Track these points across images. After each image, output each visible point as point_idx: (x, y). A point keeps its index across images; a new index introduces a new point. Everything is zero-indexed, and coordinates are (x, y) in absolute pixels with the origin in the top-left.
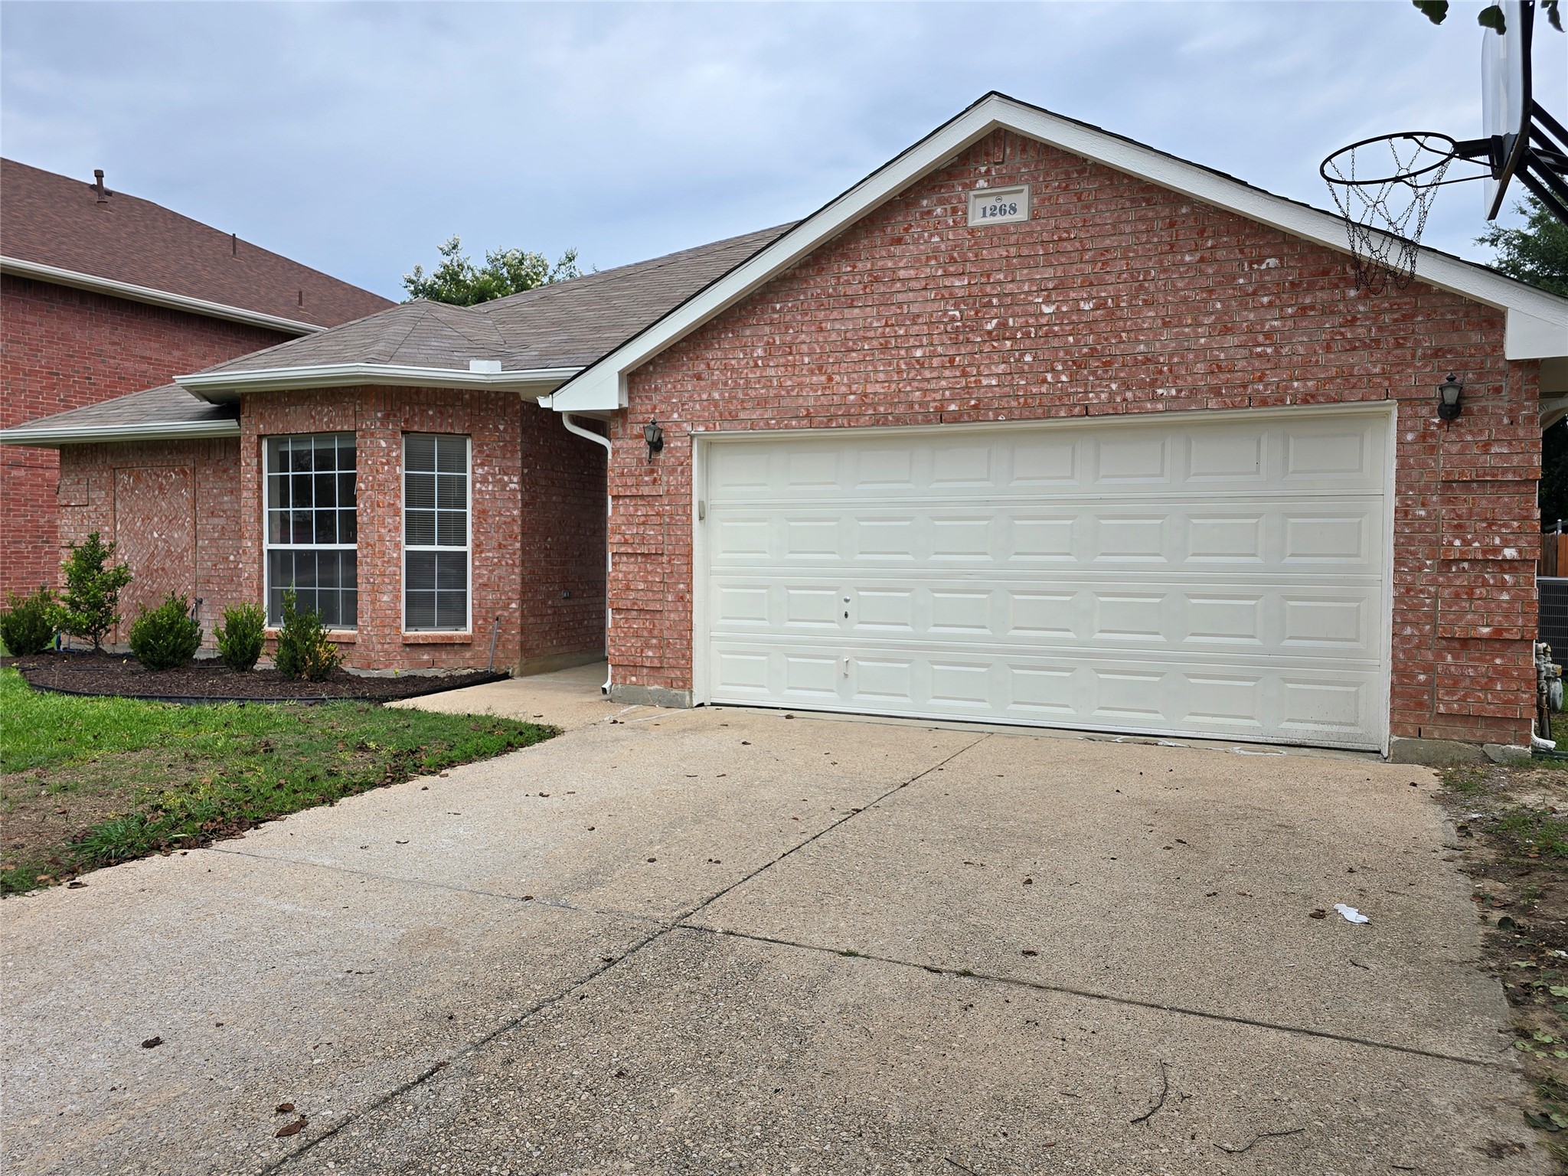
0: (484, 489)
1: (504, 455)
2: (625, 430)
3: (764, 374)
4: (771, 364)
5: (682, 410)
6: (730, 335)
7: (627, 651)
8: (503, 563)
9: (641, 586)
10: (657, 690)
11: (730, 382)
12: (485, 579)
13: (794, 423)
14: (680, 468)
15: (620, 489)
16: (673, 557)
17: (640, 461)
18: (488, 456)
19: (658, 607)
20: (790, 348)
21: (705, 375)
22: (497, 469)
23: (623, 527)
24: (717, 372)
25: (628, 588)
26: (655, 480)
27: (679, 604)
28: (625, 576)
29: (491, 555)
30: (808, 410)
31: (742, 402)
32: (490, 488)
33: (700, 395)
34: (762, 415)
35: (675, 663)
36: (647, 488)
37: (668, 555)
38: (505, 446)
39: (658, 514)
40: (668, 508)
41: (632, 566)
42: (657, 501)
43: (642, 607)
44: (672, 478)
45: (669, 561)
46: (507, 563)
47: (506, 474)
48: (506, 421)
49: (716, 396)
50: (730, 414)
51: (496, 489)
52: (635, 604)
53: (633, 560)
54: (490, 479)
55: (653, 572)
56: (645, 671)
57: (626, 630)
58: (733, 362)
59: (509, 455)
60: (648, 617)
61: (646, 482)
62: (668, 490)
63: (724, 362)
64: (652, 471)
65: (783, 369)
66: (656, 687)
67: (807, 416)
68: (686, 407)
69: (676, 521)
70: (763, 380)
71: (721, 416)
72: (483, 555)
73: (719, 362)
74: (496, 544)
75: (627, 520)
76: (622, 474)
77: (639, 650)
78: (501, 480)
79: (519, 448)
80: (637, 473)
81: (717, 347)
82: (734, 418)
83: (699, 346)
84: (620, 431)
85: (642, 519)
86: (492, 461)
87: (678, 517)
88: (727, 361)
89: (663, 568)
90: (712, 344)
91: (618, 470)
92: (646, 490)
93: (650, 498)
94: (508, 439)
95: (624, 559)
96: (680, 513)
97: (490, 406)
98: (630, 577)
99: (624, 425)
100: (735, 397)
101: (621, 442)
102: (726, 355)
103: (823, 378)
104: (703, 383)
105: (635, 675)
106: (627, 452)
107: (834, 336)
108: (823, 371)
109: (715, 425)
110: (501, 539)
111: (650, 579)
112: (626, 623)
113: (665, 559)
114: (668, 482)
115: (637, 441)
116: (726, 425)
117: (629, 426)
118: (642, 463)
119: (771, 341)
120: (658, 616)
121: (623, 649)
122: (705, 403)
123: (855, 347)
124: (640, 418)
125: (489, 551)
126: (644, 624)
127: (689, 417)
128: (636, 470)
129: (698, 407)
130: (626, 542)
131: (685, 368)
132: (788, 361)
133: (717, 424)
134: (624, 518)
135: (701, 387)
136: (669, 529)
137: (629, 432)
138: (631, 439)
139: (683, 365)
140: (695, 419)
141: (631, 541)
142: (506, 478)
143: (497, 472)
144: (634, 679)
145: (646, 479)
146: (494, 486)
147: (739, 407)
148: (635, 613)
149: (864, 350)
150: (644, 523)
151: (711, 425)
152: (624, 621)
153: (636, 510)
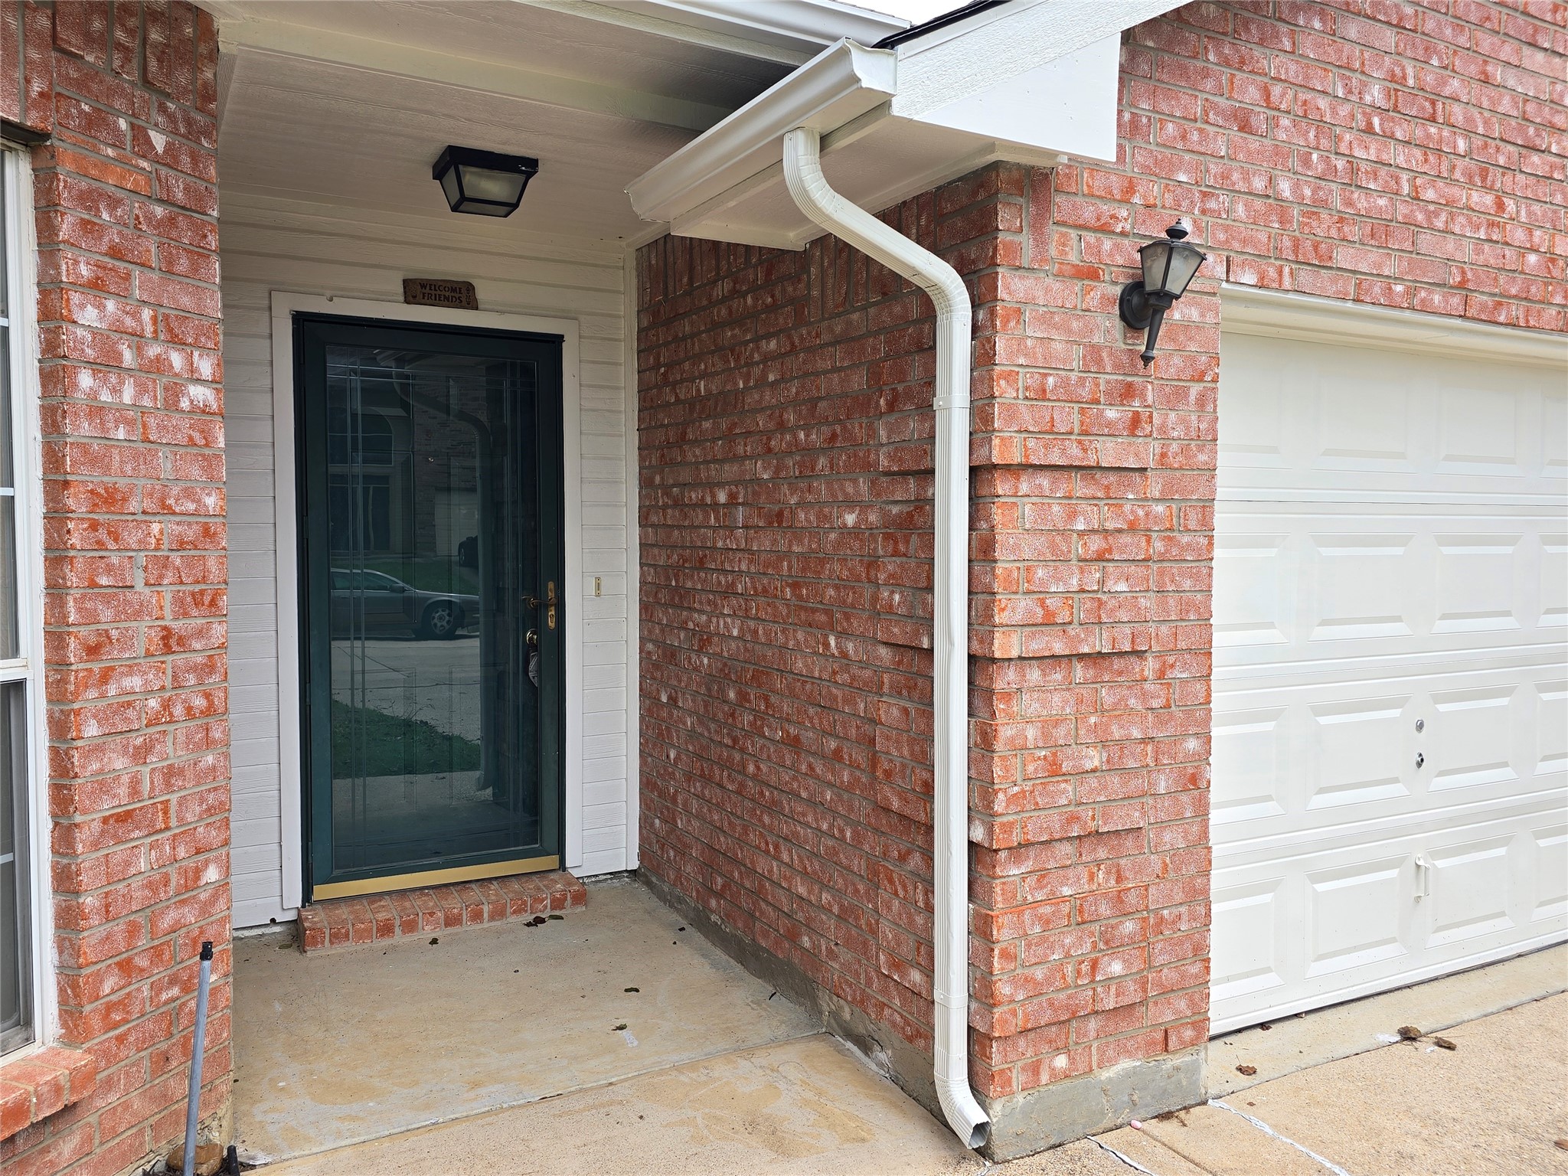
0: (105, 397)
1: (170, 262)
2: (1041, 242)
3: (1385, 157)
4: (1399, 135)
5: (1203, 212)
6: (1317, 25)
7: (1048, 980)
8: (178, 711)
9: (1094, 759)
10: (1128, 1075)
11: (1315, 157)
12: (123, 791)
13: (1437, 298)
14: (1195, 389)
15: (1031, 443)
16: (1171, 660)
17: (1094, 351)
18: (115, 253)
19: (1136, 819)
20: (1433, 103)
21: (1259, 122)
22: (147, 314)
23: (1040, 573)
24: (1285, 122)
25: (1054, 770)
26: (1135, 421)
27: (1184, 798)
28: (1046, 735)
29: (135, 682)
30: (1463, 273)
31: (1341, 220)
32: (128, 395)
33: (1246, 179)
34: (1380, 266)
35: (1174, 975)
36: (1110, 443)
37: (1159, 655)
38: (171, 221)
39: (1132, 528)
40: (1159, 509)
41: (1057, 699)
42: (1130, 485)
43: (1092, 826)
44: (1172, 415)
45: (1161, 674)
46: (189, 710)
47: (176, 340)
48: (171, 118)
49: (1285, 188)
50: (1316, 247)
51: (147, 402)
52: (1073, 819)
53: (1058, 676)
54: (128, 357)
55: (1119, 712)
56: (1093, 1025)
57: (1047, 910)
58: (1323, 103)
59: (183, 264)
60: (1102, 853)
61: (1109, 424)
62: (1163, 455)
63: (1302, 96)
64: (1128, 392)
65: (1418, 153)
66: (1125, 1064)
67: (1462, 286)
68: (1212, 204)
69: (1182, 548)
70: (1383, 172)
71: (1296, 248)
72: (112, 690)
73: (1290, 93)
74: (156, 635)
75: (1053, 546)
76: (1042, 394)
77: (1085, 968)
78: (159, 366)
79: (213, 241)
80: (1085, 393)
81: (1287, 45)
82: (1323, 263)
83: (1248, 30)
84: (1026, 240)
85: (1096, 544)
86: (127, 277)
87: (1185, 539)
88: (1309, 96)
89: (1144, 696)
90: (1276, 36)
91: (1031, 380)
92: (1107, 452)
93: (1112, 478)
94: (179, 195)
95: (1034, 675)
96: (1192, 525)
97: (120, 35)
98: (1060, 734)
99: (1037, 226)
100: (1324, 204)
101: (1029, 282)
102: (1307, 77)
103: (1489, 200)
104: (1254, 143)
105: (1066, 1049)
106: (1045, 320)
107: (1506, 105)
108: (1489, 183)
109: (1280, 273)
110: (168, 613)
111: (1117, 733)
112: (1040, 884)
113: (1150, 666)
114: (1163, 428)
115: (1078, 286)
116: (1305, 276)
117: (1054, 232)
118: (1099, 361)
119: (1398, 71)
120: (1129, 842)
121: (1039, 973)
122: (1258, 203)
123: (1538, 142)
124: (1088, 214)
125: (131, 670)
126: (1092, 877)
127: (1222, 237)
128: (1082, 381)
129: (1240, 210)
130: (1049, 621)
131: (1209, 84)
132: (1428, 136)
133: (1286, 270)
134: (1040, 542)
135: (1249, 153)
136: (1162, 573)
137: (1053, 251)
138: (1059, 275)
139: (1206, 74)
140: (1236, 245)
141: (1063, 617)
142: (177, 360)
143: (149, 330)
144: (1061, 1061)
145: (1111, 414)
146: (141, 389)
147: (1334, 233)
148: (1067, 848)
149: (1550, 152)
150: (1100, 558)
151: (1272, 272)
152: (1032, 880)
153: (1072, 515)
